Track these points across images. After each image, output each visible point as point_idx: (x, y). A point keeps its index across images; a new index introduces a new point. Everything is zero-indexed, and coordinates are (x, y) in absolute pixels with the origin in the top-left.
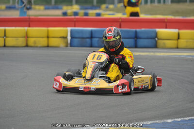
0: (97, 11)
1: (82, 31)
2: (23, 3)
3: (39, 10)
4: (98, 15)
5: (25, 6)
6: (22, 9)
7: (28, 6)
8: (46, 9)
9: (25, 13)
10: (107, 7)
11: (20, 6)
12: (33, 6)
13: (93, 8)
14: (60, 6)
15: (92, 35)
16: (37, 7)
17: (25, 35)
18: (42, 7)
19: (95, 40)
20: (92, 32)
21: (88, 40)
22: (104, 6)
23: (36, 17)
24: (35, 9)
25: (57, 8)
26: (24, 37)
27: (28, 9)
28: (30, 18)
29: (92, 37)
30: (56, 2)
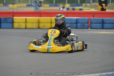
0: (80, 8)
1: (71, 19)
2: (37, 3)
3: (46, 7)
4: (81, 9)
5: (38, 4)
6: (36, 6)
7: (40, 5)
8: (50, 6)
9: (38, 8)
10: (86, 5)
11: (35, 5)
12: (42, 5)
13: (78, 5)
14: (58, 5)
15: (77, 22)
16: (45, 5)
17: (38, 22)
18: (48, 5)
19: (79, 24)
20: (77, 20)
21: (75, 25)
22: (84, 5)
23: (44, 11)
24: (44, 6)
25: (57, 6)
26: (37, 23)
27: (39, 6)
28: (40, 12)
29: (77, 23)
30: (56, 2)
